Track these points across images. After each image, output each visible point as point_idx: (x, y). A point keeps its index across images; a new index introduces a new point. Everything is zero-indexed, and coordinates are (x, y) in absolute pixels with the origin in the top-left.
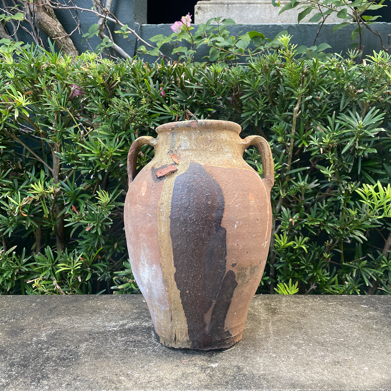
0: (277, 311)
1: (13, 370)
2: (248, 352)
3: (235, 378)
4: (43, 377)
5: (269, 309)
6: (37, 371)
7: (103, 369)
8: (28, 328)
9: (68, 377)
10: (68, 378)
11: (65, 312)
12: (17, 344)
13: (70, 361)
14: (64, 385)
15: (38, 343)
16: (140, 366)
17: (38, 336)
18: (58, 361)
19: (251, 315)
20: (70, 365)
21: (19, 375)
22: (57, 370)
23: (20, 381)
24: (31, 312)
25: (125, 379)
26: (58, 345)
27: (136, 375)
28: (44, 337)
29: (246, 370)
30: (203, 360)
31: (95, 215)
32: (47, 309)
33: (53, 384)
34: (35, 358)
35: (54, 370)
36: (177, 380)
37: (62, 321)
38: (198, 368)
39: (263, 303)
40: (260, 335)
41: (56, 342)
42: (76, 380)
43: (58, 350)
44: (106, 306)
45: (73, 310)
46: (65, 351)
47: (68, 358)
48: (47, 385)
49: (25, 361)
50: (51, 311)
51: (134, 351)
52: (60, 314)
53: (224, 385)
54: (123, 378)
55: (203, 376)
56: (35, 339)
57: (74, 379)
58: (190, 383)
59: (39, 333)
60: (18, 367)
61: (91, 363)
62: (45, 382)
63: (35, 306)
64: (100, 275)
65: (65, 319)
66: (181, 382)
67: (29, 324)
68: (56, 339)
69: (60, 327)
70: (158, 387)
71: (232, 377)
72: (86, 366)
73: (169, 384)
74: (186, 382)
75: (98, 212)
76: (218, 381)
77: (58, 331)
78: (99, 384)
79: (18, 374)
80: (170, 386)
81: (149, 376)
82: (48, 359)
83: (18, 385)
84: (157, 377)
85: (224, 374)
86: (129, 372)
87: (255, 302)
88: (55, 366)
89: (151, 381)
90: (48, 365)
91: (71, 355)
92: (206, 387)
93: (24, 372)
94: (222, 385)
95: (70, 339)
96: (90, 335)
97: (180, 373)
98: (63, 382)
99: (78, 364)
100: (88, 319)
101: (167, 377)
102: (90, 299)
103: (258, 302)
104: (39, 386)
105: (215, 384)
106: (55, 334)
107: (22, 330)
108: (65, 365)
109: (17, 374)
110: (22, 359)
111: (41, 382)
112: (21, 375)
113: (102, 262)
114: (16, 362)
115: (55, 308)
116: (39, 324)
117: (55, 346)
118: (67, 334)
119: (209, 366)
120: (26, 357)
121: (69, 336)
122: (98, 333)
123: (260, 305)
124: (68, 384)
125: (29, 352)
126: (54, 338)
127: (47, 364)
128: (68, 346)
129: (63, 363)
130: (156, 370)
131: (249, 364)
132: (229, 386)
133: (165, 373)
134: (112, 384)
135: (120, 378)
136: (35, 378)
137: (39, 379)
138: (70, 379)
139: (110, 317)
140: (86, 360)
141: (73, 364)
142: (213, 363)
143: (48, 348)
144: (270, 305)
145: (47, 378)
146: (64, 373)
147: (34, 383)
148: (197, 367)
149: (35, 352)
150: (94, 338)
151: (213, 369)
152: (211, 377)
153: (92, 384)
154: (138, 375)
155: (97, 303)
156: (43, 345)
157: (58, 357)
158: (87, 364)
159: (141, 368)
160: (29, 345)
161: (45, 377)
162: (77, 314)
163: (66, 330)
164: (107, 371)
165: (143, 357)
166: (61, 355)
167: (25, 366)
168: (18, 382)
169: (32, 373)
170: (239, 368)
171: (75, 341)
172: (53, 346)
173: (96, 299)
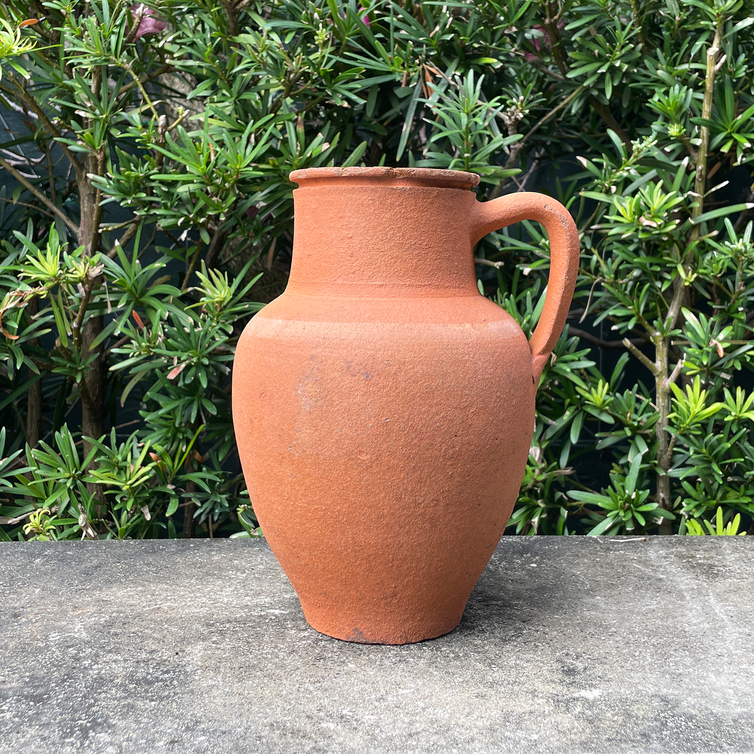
0: (718, 571)
1: (4, 707)
2: (676, 663)
3: (664, 724)
4: (95, 725)
5: (693, 567)
6: (76, 711)
7: (268, 705)
8: (32, 611)
9: (169, 724)
10: (169, 726)
11: (126, 577)
12: (7, 649)
13: (167, 685)
14: (162, 743)
15: (65, 645)
16: (373, 697)
17: (61, 630)
18: (131, 686)
19: (649, 579)
20: (168, 697)
21: (24, 721)
22: (132, 707)
23: (29, 736)
24: (33, 577)
25: (339, 727)
26: (124, 650)
27: (368, 718)
28: (79, 631)
29: (689, 703)
30: (553, 681)
31: (192, 335)
32: (77, 569)
33: (127, 740)
34: (64, 681)
35: (124, 706)
36: (492, 730)
37: (124, 596)
38: (544, 701)
39: (672, 553)
40: (695, 625)
41: (115, 643)
42: (193, 730)
43: (125, 660)
44: (236, 562)
45: (147, 572)
46: (146, 662)
47: (157, 678)
48: (111, 744)
49: (36, 687)
50: (88, 574)
51: (344, 662)
52: (116, 581)
53: (638, 741)
54: (332, 726)
55: (565, 720)
56: (54, 636)
57: (188, 728)
58: (535, 737)
59: (64, 623)
60: (18, 701)
61: (227, 690)
62: (104, 737)
63: (43, 565)
64: (199, 504)
65: (131, 590)
66: (508, 734)
67: (32, 603)
68: (116, 634)
69: (120, 608)
70: (442, 747)
71: (655, 723)
72: (214, 697)
73: (473, 740)
74: (520, 734)
75: (201, 329)
76: (617, 732)
77: (117, 618)
78: (264, 740)
79: (20, 717)
80: (477, 745)
81: (407, 720)
82: (101, 682)
83: (26, 744)
84: (432, 722)
85: (629, 716)
86: (345, 712)
87: (646, 551)
88: (126, 698)
89: (418, 733)
90: (103, 695)
91: (167, 672)
92: (585, 745)
93: (37, 714)
94: (633, 741)
95: (155, 635)
96: (208, 625)
97: (496, 714)
98: (157, 736)
99: (192, 692)
100: (193, 592)
101: (460, 722)
102: (189, 548)
103: (657, 551)
104: (89, 746)
105: (609, 740)
106: (110, 624)
107: (16, 616)
108: (152, 696)
109: (17, 719)
110: (27, 683)
111: (93, 737)
112: (31, 720)
113: (204, 469)
114: (10, 689)
115: (97, 567)
116: (60, 604)
117: (117, 651)
118: (144, 623)
119: (576, 695)
120: (37, 678)
121: (151, 629)
122: (229, 621)
123: (665, 558)
124: (173, 742)
125: (43, 666)
126: (109, 633)
127: (100, 693)
128: (152, 652)
129: (147, 691)
130: (423, 705)
131: (692, 690)
132: (656, 745)
133: (451, 714)
134: (304, 741)
135: (324, 725)
136: (72, 728)
137: (85, 731)
138: (177, 729)
139: (255, 586)
140: (210, 682)
141: (175, 694)
142: (585, 688)
143: (97, 655)
144: (693, 557)
145: (109, 727)
146: (155, 715)
147: (72, 739)
148: (542, 698)
149: (61, 666)
150: (222, 633)
151: (590, 704)
152: (591, 722)
153: (244, 739)
154: (372, 717)
155: (211, 556)
156: (80, 650)
157: (131, 678)
158: (215, 692)
159: (378, 700)
160: (40, 650)
161: (100, 724)
162: (160, 580)
163: (139, 615)
164: (279, 709)
165: (376, 676)
166: (137, 672)
167: (38, 699)
168: (23, 736)
169: (61, 714)
170: (664, 700)
171: (169, 638)
172: (110, 651)
173: (204, 548)
